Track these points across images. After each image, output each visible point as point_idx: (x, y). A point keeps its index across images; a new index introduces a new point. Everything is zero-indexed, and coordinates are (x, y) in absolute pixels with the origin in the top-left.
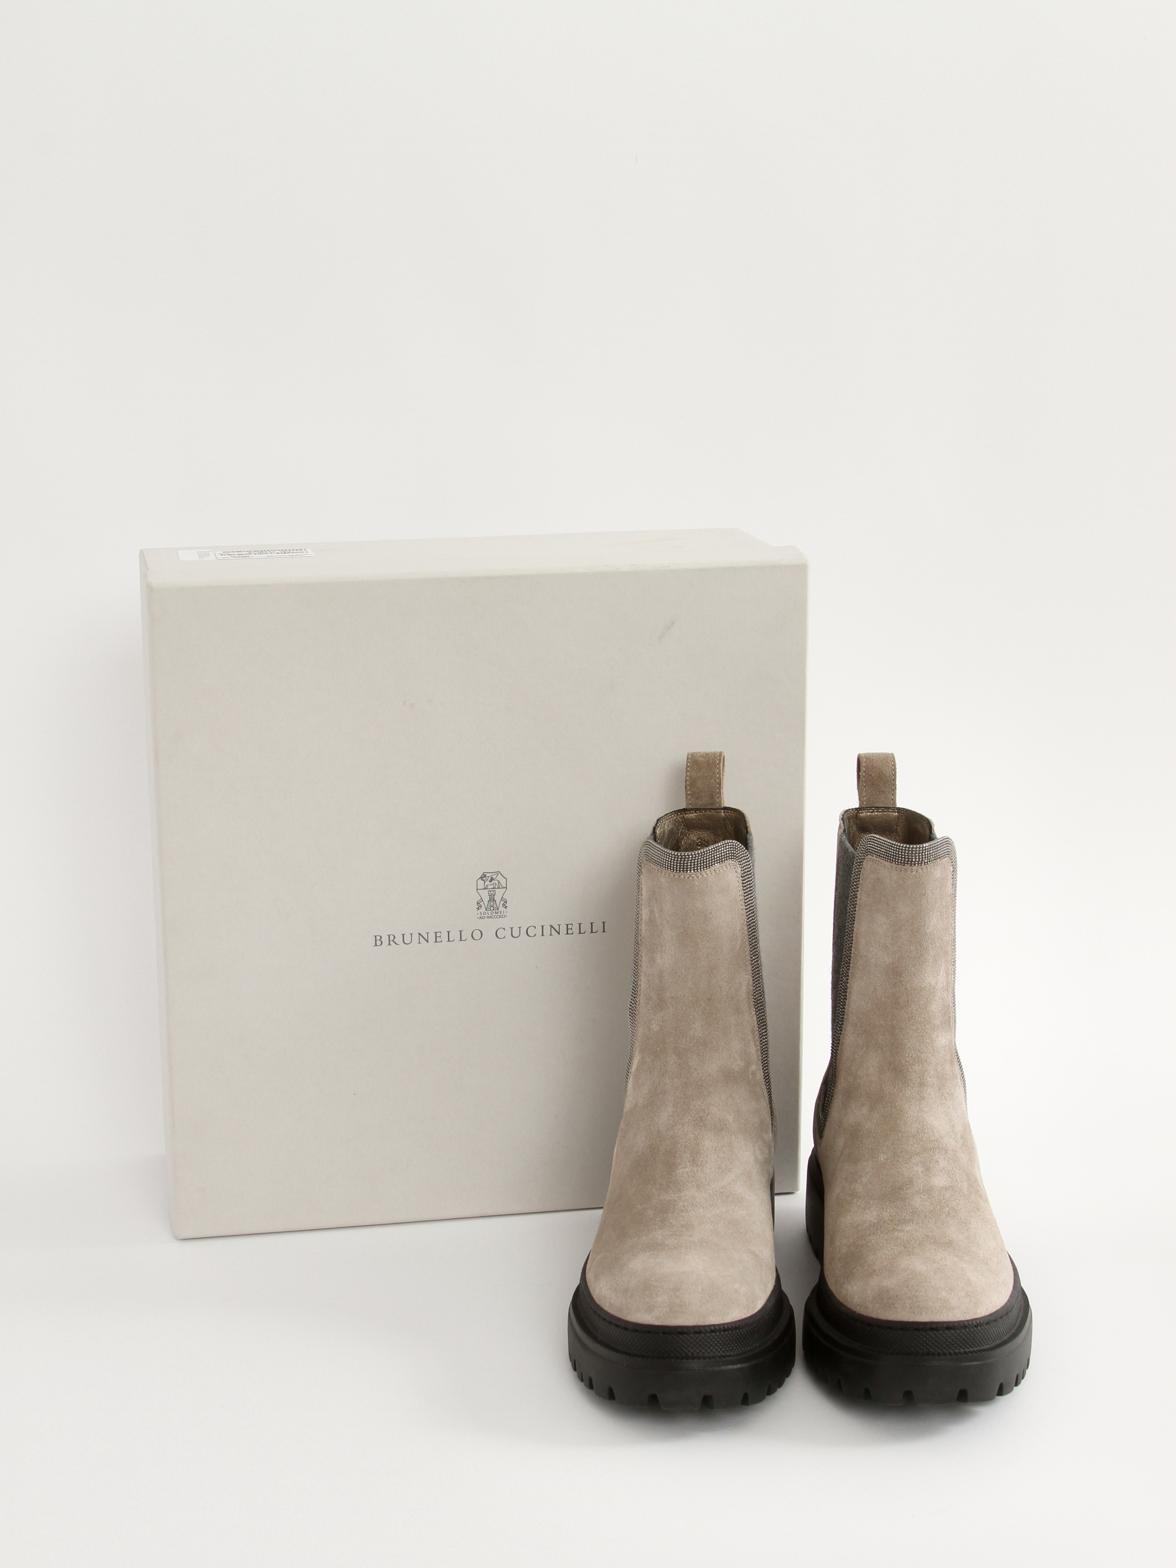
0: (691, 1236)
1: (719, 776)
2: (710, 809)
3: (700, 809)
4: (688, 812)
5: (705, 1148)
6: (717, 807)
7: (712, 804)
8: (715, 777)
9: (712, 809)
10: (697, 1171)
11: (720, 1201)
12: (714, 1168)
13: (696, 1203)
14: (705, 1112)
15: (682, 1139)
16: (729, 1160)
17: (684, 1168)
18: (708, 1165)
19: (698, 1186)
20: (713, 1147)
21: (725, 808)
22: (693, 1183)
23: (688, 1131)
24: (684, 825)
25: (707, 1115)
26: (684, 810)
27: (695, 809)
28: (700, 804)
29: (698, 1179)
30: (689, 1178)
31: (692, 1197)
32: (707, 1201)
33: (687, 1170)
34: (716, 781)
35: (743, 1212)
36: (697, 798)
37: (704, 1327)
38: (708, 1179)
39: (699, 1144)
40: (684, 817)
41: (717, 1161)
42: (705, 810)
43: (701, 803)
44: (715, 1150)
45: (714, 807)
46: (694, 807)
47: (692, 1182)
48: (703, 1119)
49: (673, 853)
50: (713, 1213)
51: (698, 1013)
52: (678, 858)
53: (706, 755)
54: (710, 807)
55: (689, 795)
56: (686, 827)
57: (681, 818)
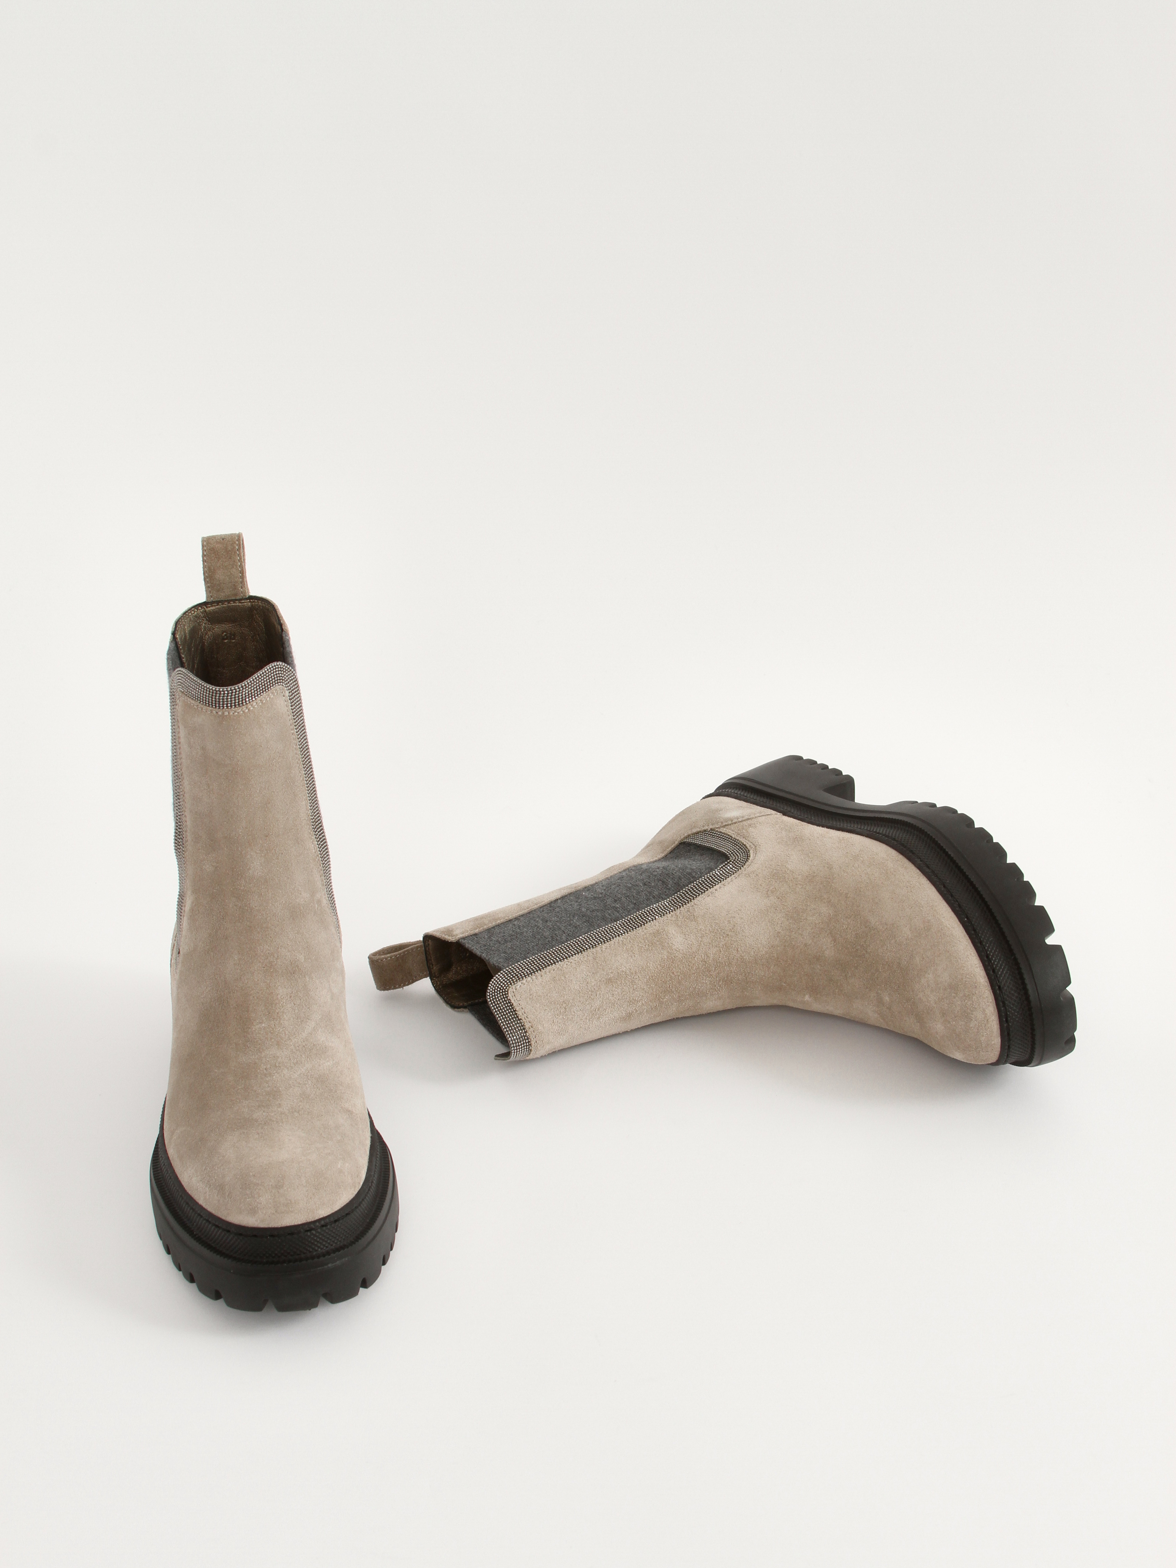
0: (280, 1105)
1: (241, 564)
2: (234, 601)
3: (222, 601)
4: (210, 605)
5: (279, 996)
6: (241, 598)
7: (236, 595)
8: (236, 566)
9: (236, 600)
10: (275, 1025)
11: (303, 1056)
12: (292, 1019)
13: (279, 1063)
14: (274, 956)
15: (253, 990)
16: (306, 1006)
17: (260, 1023)
18: (285, 1016)
19: (278, 1044)
20: (287, 994)
21: (251, 598)
22: (273, 1040)
23: (258, 980)
24: (207, 620)
25: (277, 959)
26: (205, 604)
27: (217, 601)
28: (222, 596)
29: (277, 1035)
30: (267, 1034)
31: (274, 1057)
32: (290, 1059)
33: (263, 1025)
34: (238, 569)
35: (329, 1063)
36: (218, 591)
37: (314, 1222)
38: (287, 1032)
39: (272, 993)
40: (205, 611)
41: (295, 1010)
42: (229, 601)
43: (222, 594)
44: (291, 997)
45: (238, 597)
46: (216, 599)
47: (271, 1039)
48: (273, 964)
49: (214, 689)
50: (299, 1073)
51: (256, 852)
52: (220, 694)
53: (223, 539)
54: (233, 598)
55: (209, 587)
56: (209, 621)
57: (202, 613)
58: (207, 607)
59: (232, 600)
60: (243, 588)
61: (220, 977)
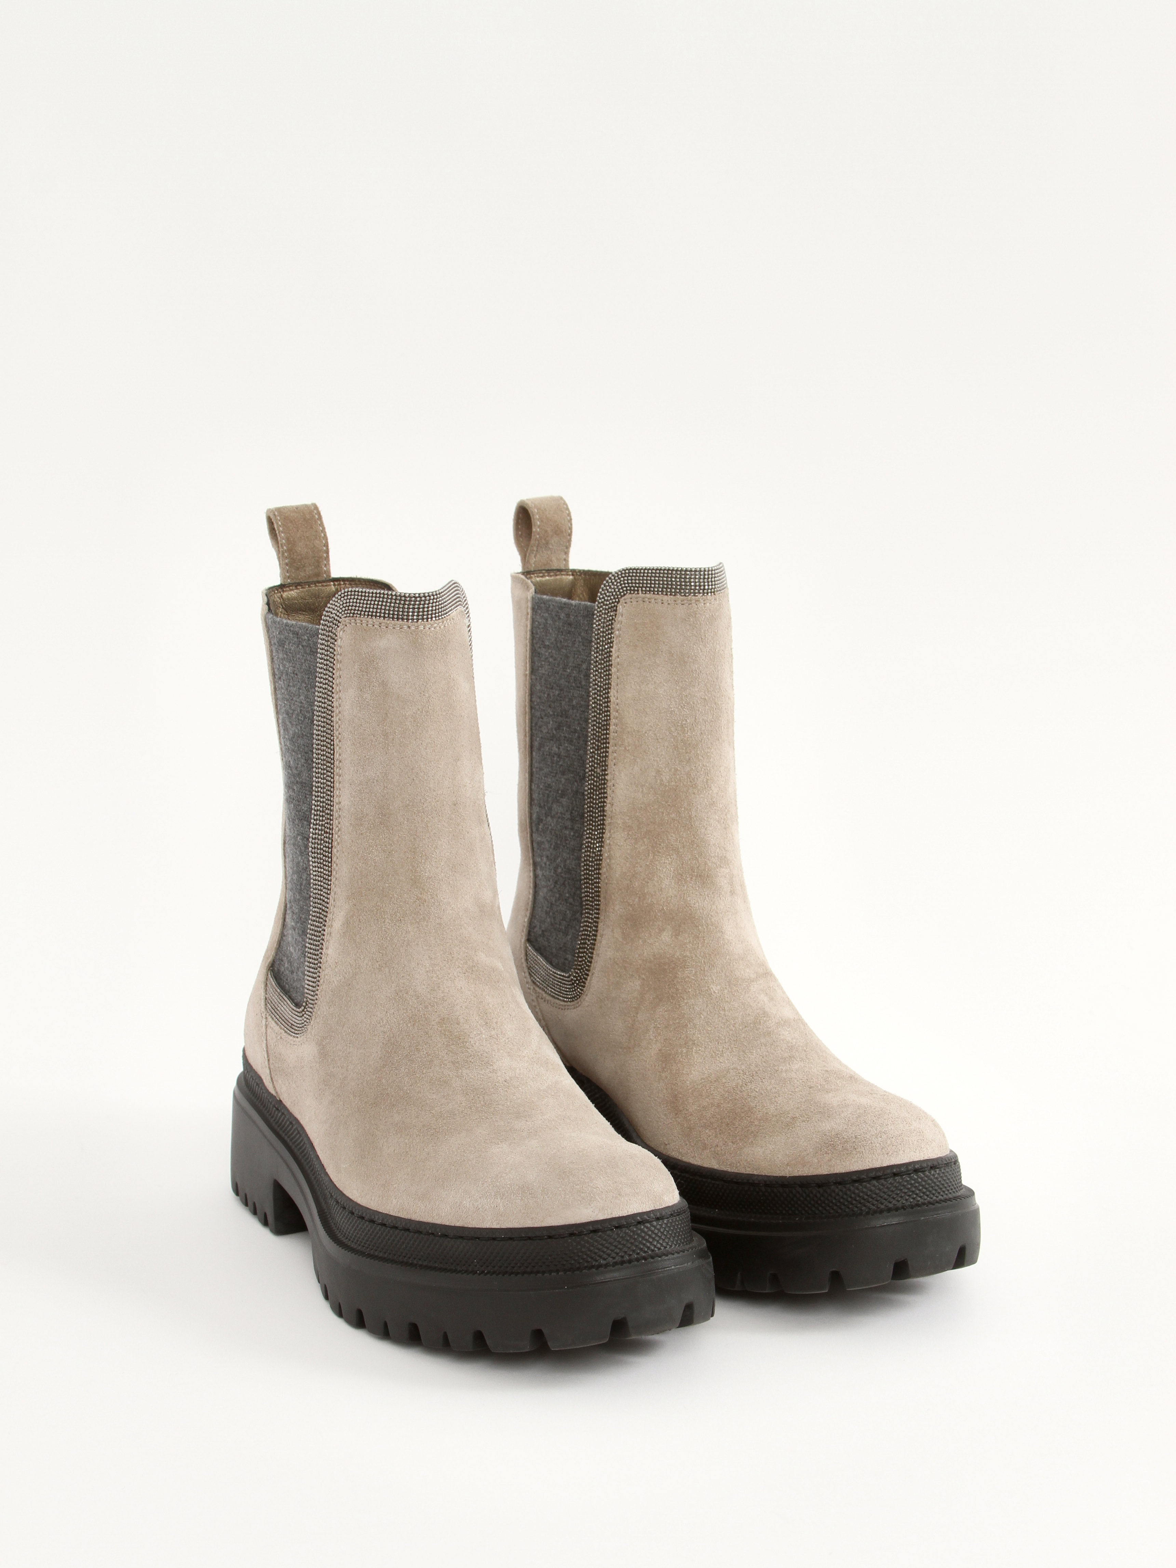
2: (315, 583)
3: (302, 583)
4: (288, 589)
6: (324, 579)
7: (318, 575)
8: (320, 537)
9: (319, 582)
21: (336, 579)
23: (461, 988)
24: (283, 608)
25: (477, 963)
26: (282, 587)
27: (295, 583)
28: (302, 576)
29: (504, 1045)
30: (491, 1046)
33: (483, 1036)
34: (322, 542)
36: (294, 570)
39: (482, 1002)
40: (282, 596)
42: (309, 584)
43: (302, 574)
45: (320, 579)
46: (295, 581)
47: (498, 1050)
54: (315, 579)
55: (287, 564)
56: (285, 610)
57: (279, 598)
58: (283, 591)
59: (312, 583)
60: (327, 566)
61: (407, 993)
